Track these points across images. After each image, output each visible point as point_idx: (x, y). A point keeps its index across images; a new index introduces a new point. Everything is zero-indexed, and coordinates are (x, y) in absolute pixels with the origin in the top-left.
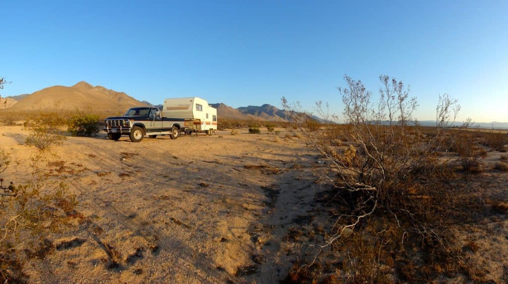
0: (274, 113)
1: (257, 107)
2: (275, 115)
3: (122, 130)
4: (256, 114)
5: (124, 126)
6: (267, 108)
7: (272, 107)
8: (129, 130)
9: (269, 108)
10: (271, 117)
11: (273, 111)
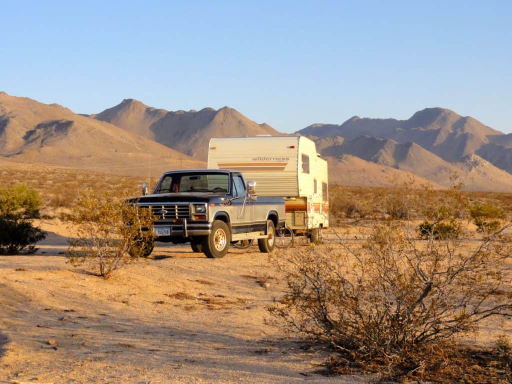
0: (471, 148)
1: (390, 124)
2: (475, 157)
3: (189, 228)
4: (387, 155)
5: (194, 219)
6: (435, 126)
7: (463, 121)
8: (207, 228)
9: (449, 128)
10: (456, 168)
11: (465, 137)
